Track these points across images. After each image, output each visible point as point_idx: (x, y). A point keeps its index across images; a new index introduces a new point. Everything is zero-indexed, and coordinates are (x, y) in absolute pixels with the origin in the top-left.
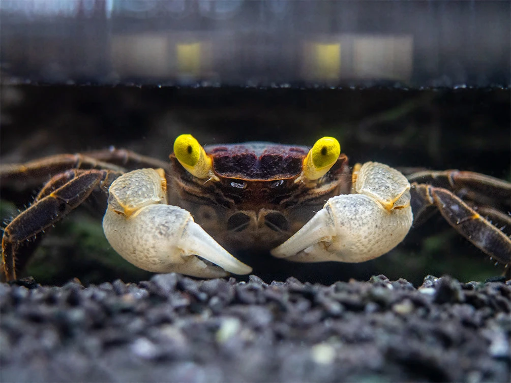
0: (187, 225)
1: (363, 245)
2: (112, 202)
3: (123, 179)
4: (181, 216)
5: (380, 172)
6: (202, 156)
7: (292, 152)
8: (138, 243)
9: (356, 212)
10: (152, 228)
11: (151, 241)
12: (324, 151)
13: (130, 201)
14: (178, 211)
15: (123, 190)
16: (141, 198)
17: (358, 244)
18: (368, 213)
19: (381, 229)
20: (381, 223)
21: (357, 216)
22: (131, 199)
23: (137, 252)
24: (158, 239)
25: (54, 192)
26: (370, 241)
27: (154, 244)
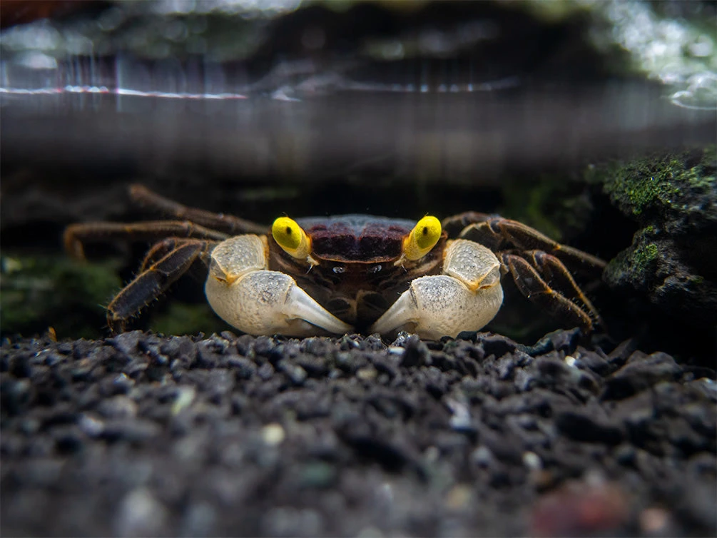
0: (290, 290)
1: (448, 326)
2: (214, 268)
3: (226, 245)
4: (283, 282)
5: (467, 250)
6: (303, 237)
7: (391, 233)
8: (242, 310)
9: (439, 294)
10: (254, 295)
11: (255, 308)
12: (425, 230)
13: (233, 268)
14: (281, 277)
15: (225, 257)
16: (244, 266)
17: (443, 326)
18: (451, 295)
19: (466, 311)
20: (466, 304)
21: (440, 299)
22: (234, 266)
23: (241, 319)
24: (262, 305)
25: (154, 265)
26: (455, 322)
27: (257, 311)
